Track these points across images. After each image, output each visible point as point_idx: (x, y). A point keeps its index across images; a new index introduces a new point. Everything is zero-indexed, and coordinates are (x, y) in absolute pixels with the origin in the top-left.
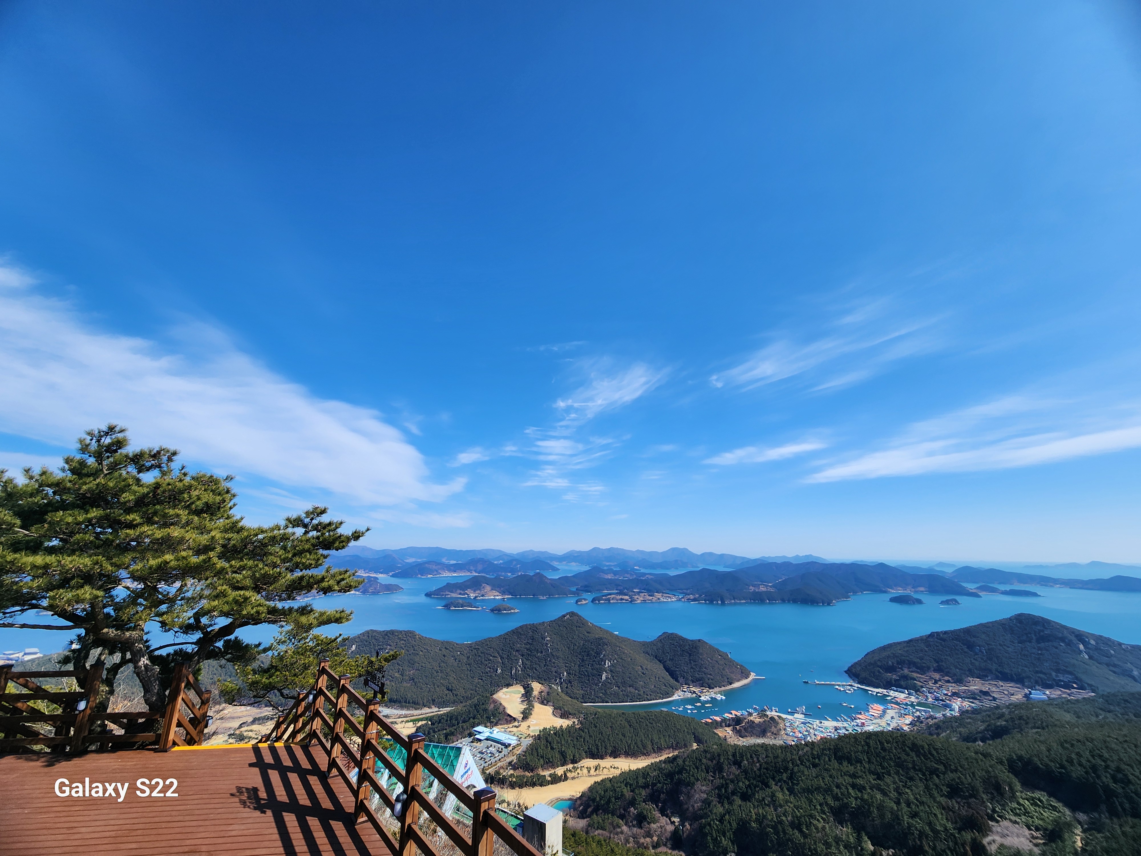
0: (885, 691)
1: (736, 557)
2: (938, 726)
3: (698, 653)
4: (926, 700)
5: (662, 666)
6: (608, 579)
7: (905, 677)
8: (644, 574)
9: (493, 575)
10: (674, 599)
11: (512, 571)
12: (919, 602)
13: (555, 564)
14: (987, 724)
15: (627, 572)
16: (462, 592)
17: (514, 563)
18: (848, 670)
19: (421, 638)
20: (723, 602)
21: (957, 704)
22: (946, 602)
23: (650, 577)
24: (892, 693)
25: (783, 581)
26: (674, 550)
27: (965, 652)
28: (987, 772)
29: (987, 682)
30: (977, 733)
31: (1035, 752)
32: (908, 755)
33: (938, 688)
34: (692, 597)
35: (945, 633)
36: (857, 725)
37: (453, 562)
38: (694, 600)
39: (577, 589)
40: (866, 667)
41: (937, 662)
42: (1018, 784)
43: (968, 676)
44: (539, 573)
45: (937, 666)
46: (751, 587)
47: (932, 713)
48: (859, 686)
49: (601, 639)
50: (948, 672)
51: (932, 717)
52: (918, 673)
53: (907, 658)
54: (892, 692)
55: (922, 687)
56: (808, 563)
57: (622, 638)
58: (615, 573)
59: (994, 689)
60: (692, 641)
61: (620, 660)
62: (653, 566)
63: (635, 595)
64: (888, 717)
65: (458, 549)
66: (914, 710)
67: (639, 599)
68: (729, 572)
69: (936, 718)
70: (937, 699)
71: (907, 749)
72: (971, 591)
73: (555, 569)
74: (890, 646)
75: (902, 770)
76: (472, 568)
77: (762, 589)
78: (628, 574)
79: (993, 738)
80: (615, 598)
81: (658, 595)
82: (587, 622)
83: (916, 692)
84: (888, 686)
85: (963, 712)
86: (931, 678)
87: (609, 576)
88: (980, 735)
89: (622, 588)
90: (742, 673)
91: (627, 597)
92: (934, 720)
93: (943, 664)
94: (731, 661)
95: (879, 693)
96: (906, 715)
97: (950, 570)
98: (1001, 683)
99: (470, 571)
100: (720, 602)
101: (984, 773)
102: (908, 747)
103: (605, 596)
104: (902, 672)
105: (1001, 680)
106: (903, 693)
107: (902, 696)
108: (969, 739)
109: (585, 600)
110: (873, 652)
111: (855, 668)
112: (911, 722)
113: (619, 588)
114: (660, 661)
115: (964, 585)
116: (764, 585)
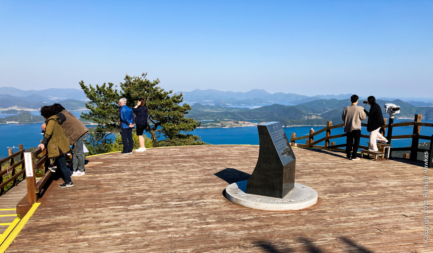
6: (207, 112)
8: (232, 108)
10: (252, 125)
23: (236, 110)
25: (329, 112)
26: (255, 91)
46: (306, 117)
58: (212, 108)
62: (239, 103)
63: (225, 123)
68: (293, 106)
77: (314, 117)
78: (220, 108)
80: (211, 125)
81: (241, 123)
87: (208, 110)
89: (216, 118)
91: (219, 124)
103: (204, 123)
113: (214, 118)
116: (315, 115)
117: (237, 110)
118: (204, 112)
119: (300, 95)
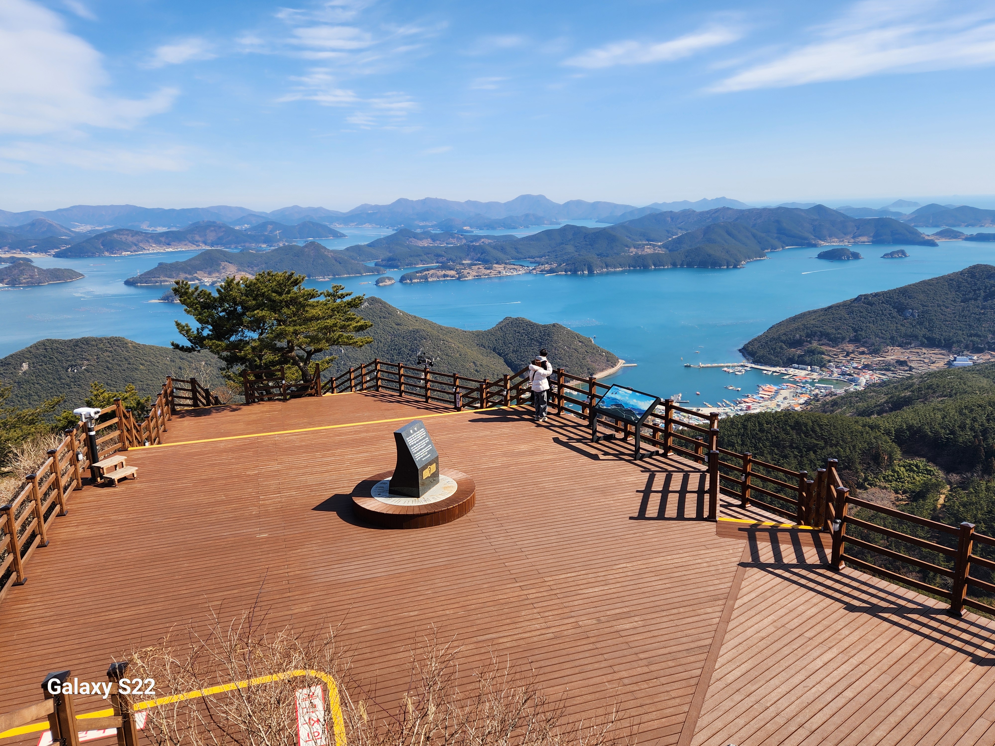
0: (784, 369)
1: (616, 206)
2: (835, 404)
3: (551, 341)
4: (830, 376)
5: (502, 361)
6: (424, 247)
7: (812, 352)
8: (479, 238)
9: (236, 248)
10: (522, 272)
11: (268, 241)
12: (856, 256)
13: (338, 227)
14: (890, 396)
15: (452, 236)
16: (189, 276)
17: (270, 227)
18: (744, 348)
19: (137, 347)
20: (591, 272)
21: (864, 379)
22: (891, 255)
23: (487, 241)
24: (791, 371)
25: (678, 238)
26: (524, 199)
27: (893, 317)
28: (869, 444)
29: (909, 351)
30: (875, 407)
31: (929, 421)
32: (787, 433)
33: (848, 361)
34: (547, 267)
35: (876, 295)
36: (741, 410)
37: (161, 230)
38: (551, 271)
39: (376, 265)
40: (767, 343)
41: (856, 331)
42: (899, 452)
43: (888, 345)
44: (312, 243)
45: (855, 336)
46: (632, 249)
47: (833, 390)
48: (753, 366)
49: (417, 331)
50: (866, 342)
51: (831, 394)
52: (829, 345)
53: (821, 329)
54: (792, 369)
55: (830, 361)
56: (717, 211)
57: (447, 328)
58: (434, 238)
59: (914, 358)
60: (545, 326)
61: (444, 357)
62: (491, 226)
63: (465, 269)
64: (780, 398)
65: (167, 208)
66: (813, 388)
67: (471, 274)
68: (604, 229)
69: (836, 395)
70: (843, 374)
71: (788, 428)
72: (927, 238)
73: (338, 235)
74: (802, 316)
75: (778, 449)
76: (197, 238)
77: (648, 250)
78: (453, 238)
79: (891, 410)
80: (435, 274)
81: (499, 267)
82: (395, 310)
83: (821, 367)
84: (789, 362)
85: (869, 386)
86: (843, 350)
87: (425, 243)
88: (879, 408)
89: (445, 259)
90: (608, 361)
91: (452, 273)
92: (834, 397)
93: (863, 333)
94: (594, 348)
95: (776, 372)
96: (802, 393)
97: (907, 211)
98: (924, 350)
99: (194, 242)
100: (586, 272)
101: (866, 445)
102: (790, 426)
103: (421, 272)
104: (810, 346)
105: (926, 346)
106: (805, 369)
107: (802, 373)
108: (866, 413)
109: (390, 279)
110: (780, 324)
111: (752, 345)
112: (806, 401)
113: (441, 259)
114: (500, 354)
115: (921, 230)
116: (650, 245)
117: (490, 241)
118: (418, 247)
119: (618, 205)
